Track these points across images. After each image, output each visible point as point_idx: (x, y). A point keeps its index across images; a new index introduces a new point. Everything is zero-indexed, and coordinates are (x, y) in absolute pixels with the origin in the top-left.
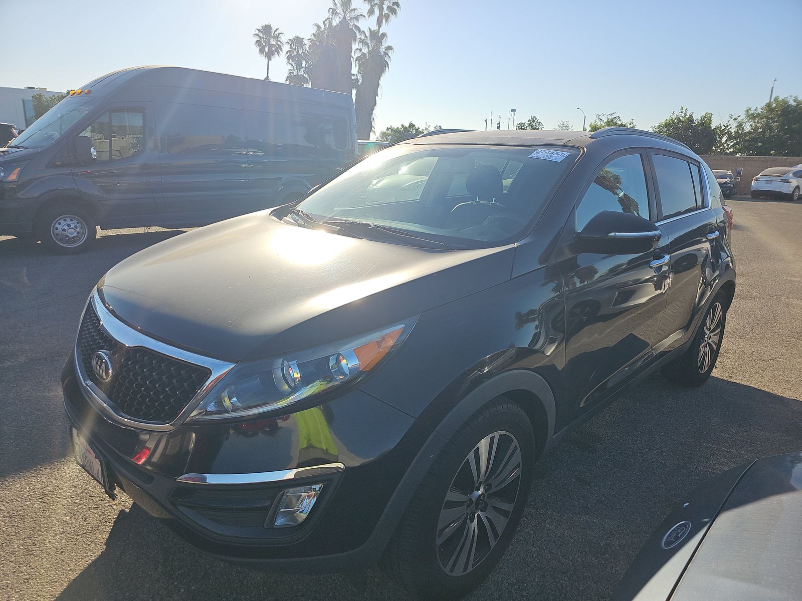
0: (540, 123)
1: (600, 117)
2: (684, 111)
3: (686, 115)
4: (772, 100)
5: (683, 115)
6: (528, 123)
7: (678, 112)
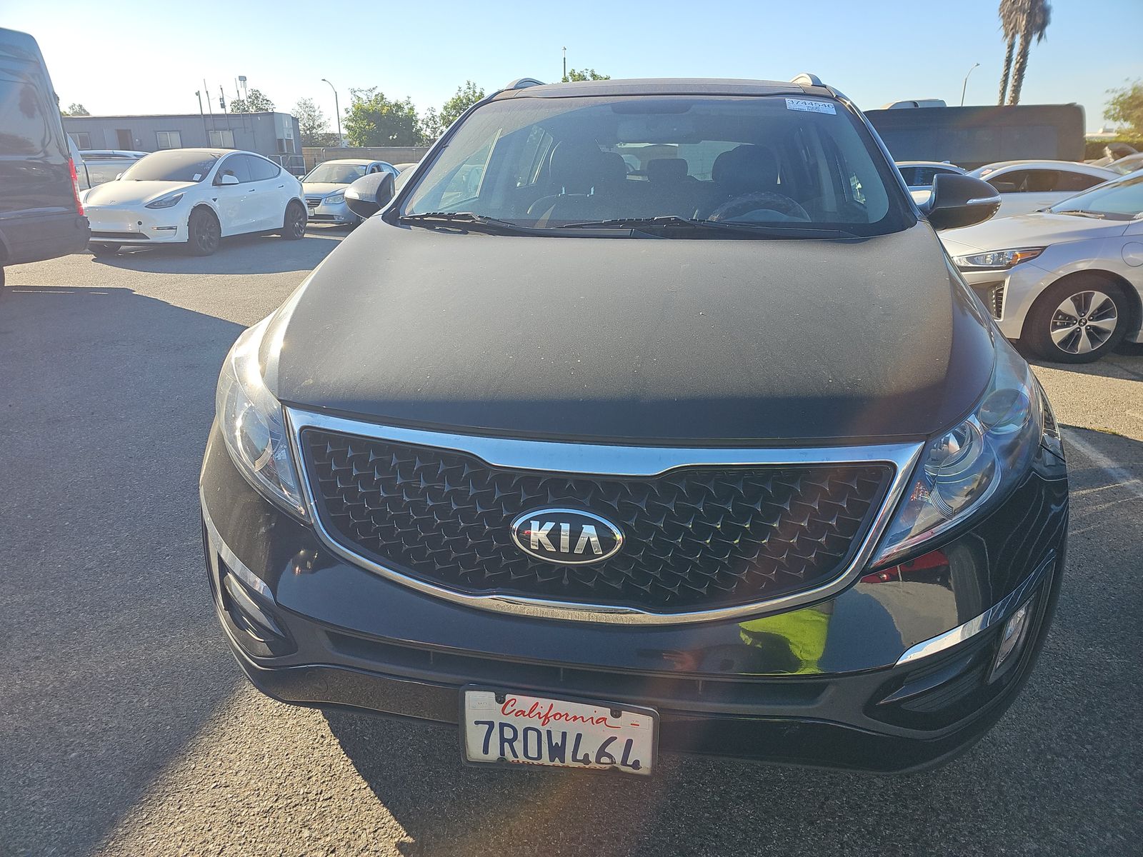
0: (268, 101)
1: (356, 93)
2: (471, 86)
3: (474, 92)
4: (567, 74)
5: (471, 93)
6: (249, 100)
7: (464, 87)
